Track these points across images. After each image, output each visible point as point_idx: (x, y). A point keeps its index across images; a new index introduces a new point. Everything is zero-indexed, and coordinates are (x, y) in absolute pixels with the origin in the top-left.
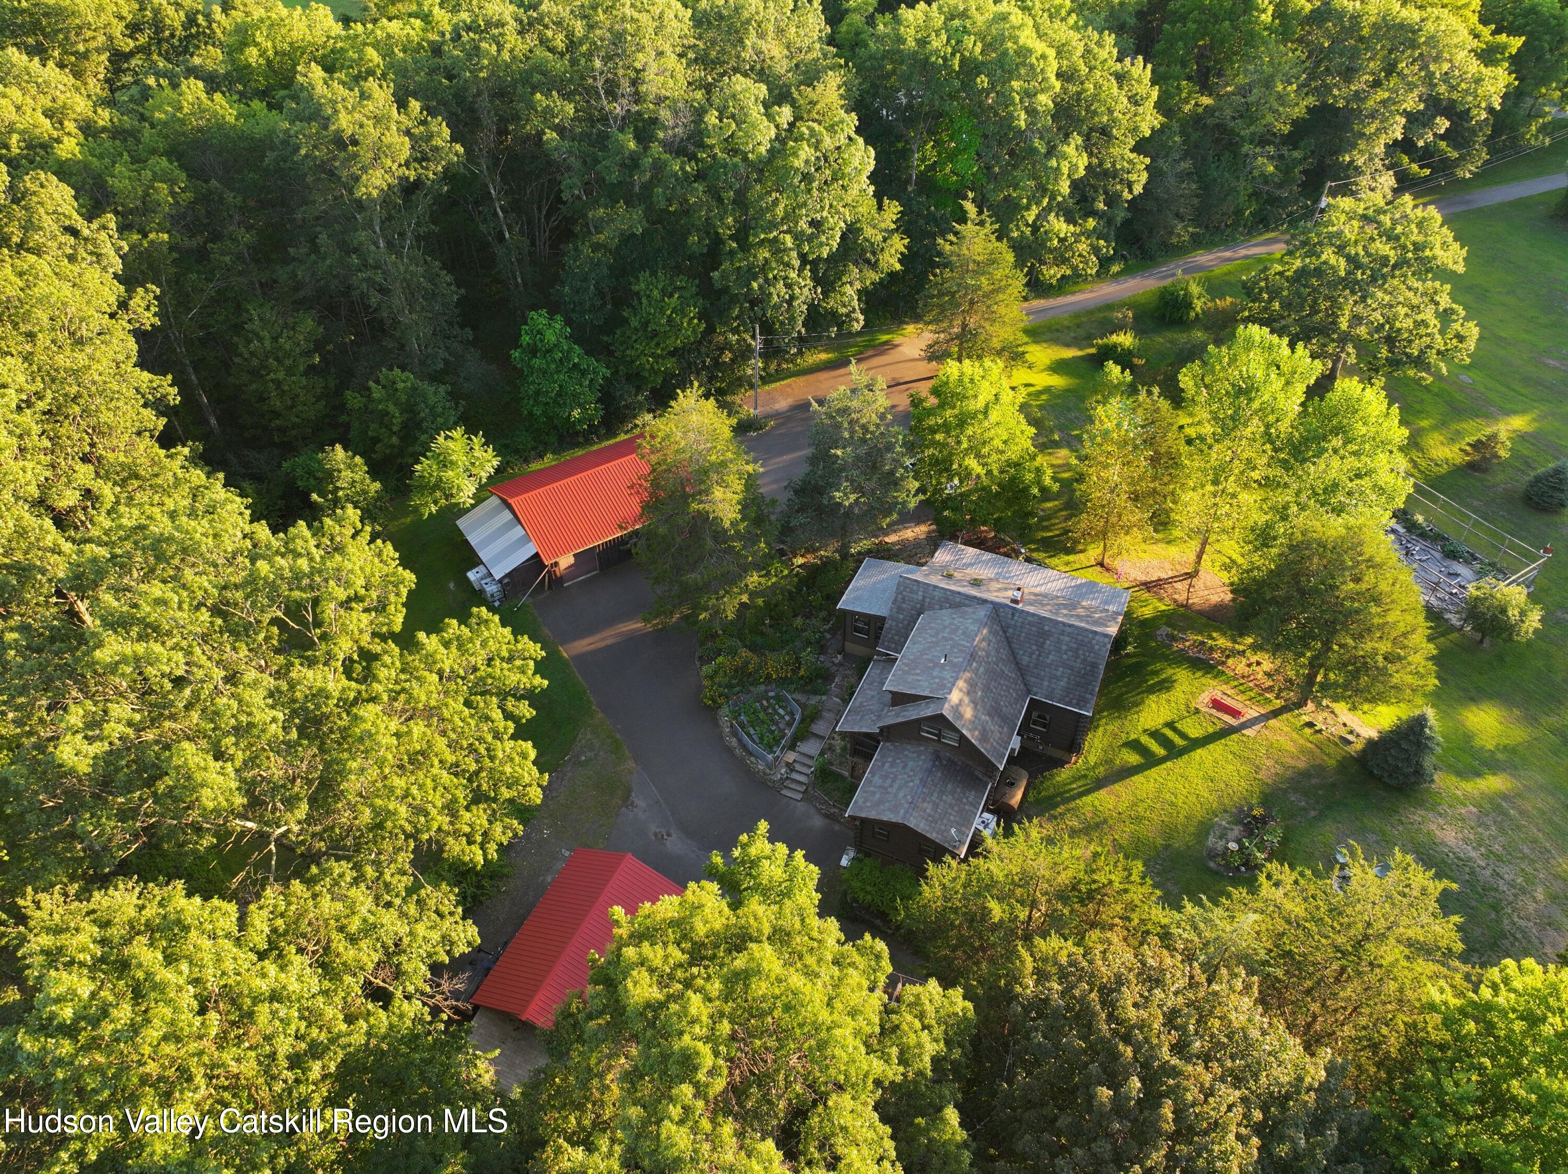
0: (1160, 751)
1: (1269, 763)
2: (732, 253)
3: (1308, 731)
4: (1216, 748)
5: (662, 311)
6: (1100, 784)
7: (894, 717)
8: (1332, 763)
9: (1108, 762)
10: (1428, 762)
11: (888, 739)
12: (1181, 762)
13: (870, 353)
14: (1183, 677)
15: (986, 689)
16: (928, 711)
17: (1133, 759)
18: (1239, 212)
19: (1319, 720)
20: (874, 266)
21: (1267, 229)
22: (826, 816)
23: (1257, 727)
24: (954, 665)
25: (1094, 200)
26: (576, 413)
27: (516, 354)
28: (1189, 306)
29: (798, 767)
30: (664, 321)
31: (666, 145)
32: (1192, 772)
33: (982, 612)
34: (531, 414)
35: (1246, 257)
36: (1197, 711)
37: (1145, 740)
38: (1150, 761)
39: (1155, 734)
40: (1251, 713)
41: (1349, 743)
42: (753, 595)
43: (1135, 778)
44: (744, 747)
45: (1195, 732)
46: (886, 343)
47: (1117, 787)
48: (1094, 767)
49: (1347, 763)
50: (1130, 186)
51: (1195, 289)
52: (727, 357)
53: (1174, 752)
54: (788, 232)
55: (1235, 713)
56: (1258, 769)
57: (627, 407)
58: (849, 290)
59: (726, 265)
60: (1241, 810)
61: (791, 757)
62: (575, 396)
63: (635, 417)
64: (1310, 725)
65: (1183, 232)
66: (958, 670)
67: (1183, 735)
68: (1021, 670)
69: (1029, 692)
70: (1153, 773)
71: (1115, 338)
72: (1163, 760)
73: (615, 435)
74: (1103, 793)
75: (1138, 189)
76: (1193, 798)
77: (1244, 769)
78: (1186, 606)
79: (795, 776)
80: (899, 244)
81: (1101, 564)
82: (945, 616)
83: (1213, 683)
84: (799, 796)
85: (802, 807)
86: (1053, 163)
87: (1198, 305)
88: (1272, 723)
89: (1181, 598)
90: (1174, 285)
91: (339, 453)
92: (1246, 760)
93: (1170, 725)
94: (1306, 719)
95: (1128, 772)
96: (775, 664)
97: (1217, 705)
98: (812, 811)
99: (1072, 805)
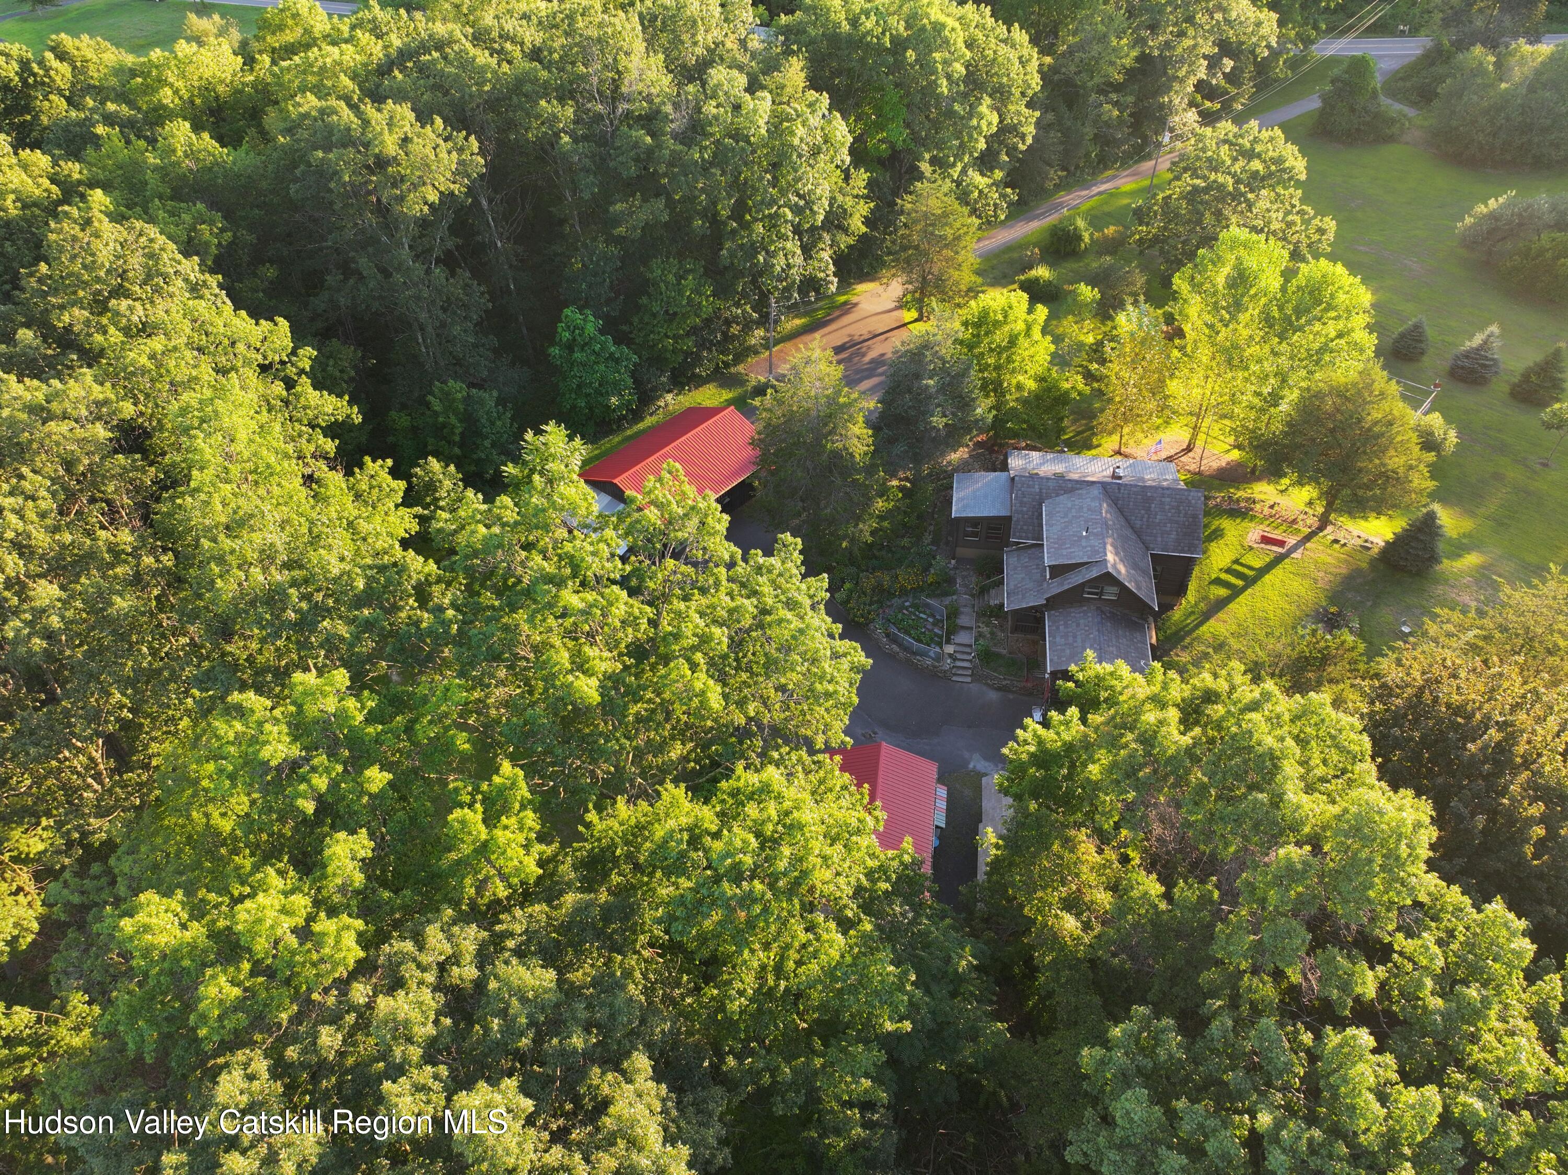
0: (1240, 583)
1: (1321, 574)
2: (734, 232)
3: (1336, 546)
4: (1278, 571)
5: (681, 293)
6: (1207, 616)
7: (1056, 587)
8: (1364, 565)
9: (1205, 598)
10: (1441, 546)
11: (1052, 608)
12: (1258, 587)
13: (837, 313)
14: (1230, 527)
15: (1124, 550)
16: (1094, 573)
17: (1223, 592)
18: (1087, 155)
19: (1340, 535)
20: (846, 231)
21: (1106, 168)
22: (999, 689)
23: (1300, 551)
24: (1096, 535)
25: (998, 153)
26: (614, 400)
27: (555, 351)
28: (1080, 238)
29: (959, 656)
30: (684, 302)
31: (675, 136)
32: (1269, 592)
33: (1096, 491)
34: (574, 407)
35: (1100, 193)
36: (1251, 548)
37: (1224, 576)
38: (1236, 592)
39: (1228, 571)
40: (1291, 541)
41: (1368, 549)
42: (881, 518)
43: (1231, 606)
44: (906, 649)
45: (1257, 564)
46: (845, 303)
47: (1221, 615)
48: (1196, 604)
49: (1374, 562)
50: (1023, 137)
51: (1081, 223)
52: (735, 329)
53: (1250, 582)
54: (785, 205)
55: (1281, 543)
56: (1316, 581)
57: (652, 390)
58: (826, 255)
59: (728, 245)
60: (1318, 613)
61: (949, 649)
62: (616, 384)
63: (658, 398)
64: (1336, 541)
65: (1055, 175)
66: (1102, 537)
67: (1250, 568)
68: (1138, 533)
69: (1148, 548)
70: (1241, 599)
71: (1033, 273)
72: (1244, 589)
73: (642, 419)
74: (1212, 622)
75: (1029, 140)
76: (1279, 612)
77: (1307, 583)
78: (1199, 473)
79: (959, 664)
80: (864, 208)
81: (1119, 453)
82: (1064, 501)
83: (1252, 525)
84: (969, 679)
85: (975, 687)
86: (974, 122)
87: (1086, 237)
88: (1308, 545)
89: (1193, 467)
90: (1061, 222)
91: (435, 464)
92: (1304, 576)
93: (1237, 562)
94: (1331, 538)
95: (1222, 604)
96: (906, 577)
97: (1266, 540)
98: (985, 688)
99: (1195, 635)
